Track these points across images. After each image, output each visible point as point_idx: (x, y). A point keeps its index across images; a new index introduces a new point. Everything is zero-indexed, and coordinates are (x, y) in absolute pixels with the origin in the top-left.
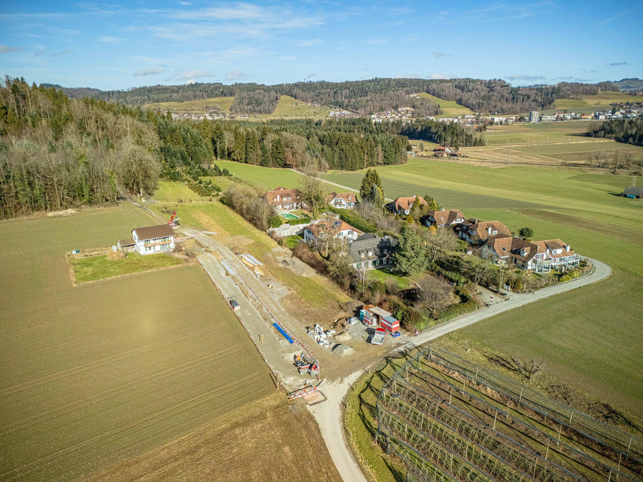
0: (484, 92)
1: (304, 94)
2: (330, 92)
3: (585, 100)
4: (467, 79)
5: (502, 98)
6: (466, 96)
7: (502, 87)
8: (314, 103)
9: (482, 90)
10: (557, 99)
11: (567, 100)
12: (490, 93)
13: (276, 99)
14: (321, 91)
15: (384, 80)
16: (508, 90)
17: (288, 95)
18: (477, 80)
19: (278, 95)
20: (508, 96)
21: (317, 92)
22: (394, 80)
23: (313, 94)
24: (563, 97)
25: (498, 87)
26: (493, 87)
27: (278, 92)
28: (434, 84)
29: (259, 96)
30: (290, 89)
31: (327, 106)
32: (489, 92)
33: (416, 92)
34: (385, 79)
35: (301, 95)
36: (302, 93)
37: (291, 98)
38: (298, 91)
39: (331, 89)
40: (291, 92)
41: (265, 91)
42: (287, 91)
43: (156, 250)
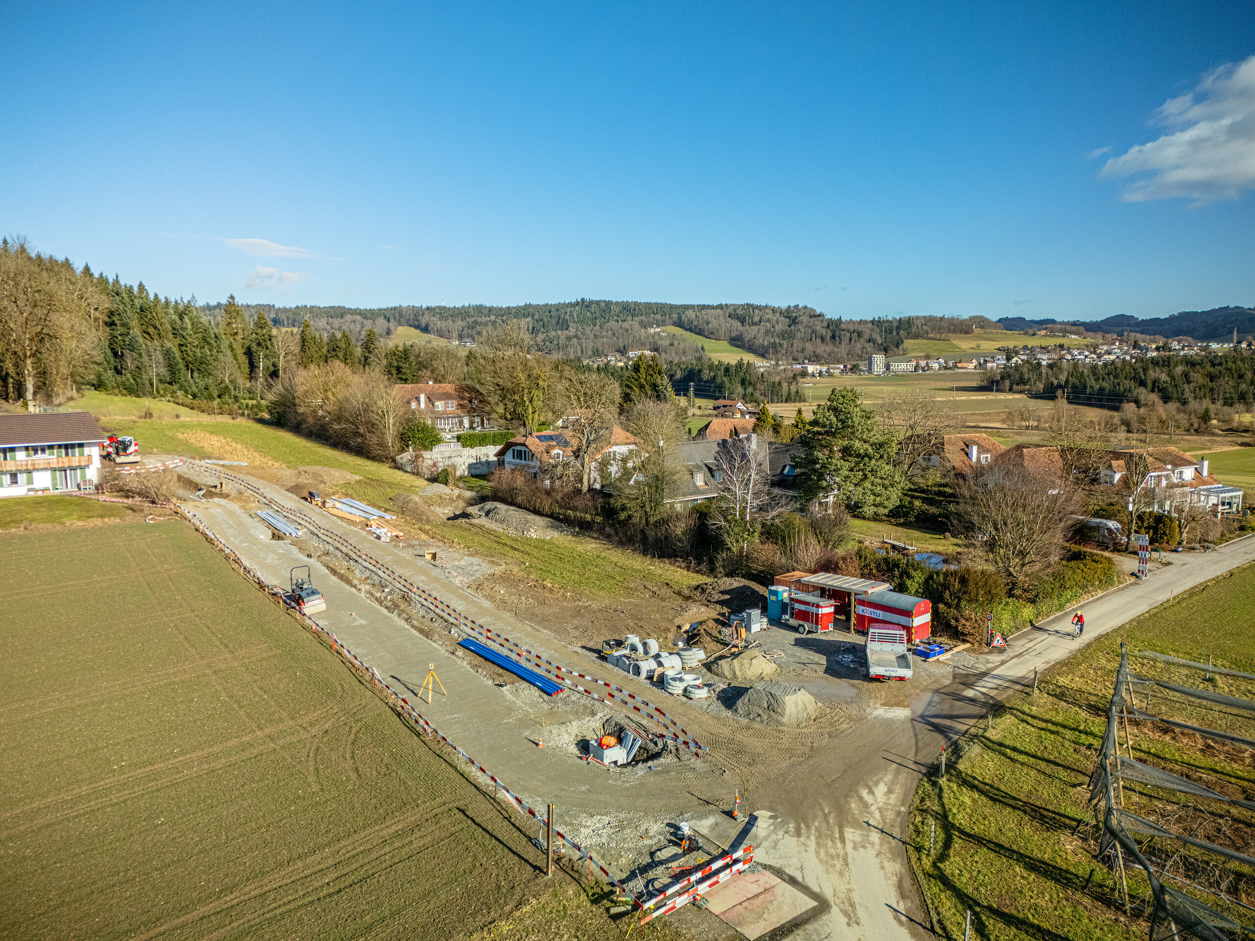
0: (782, 325)
1: (444, 324)
2: (495, 321)
3: (955, 342)
4: (748, 305)
5: (814, 335)
6: (750, 332)
7: (811, 317)
8: (464, 340)
9: (777, 322)
10: (907, 338)
11: (925, 341)
12: (793, 328)
13: (387, 333)
14: (479, 320)
15: (598, 303)
16: (822, 321)
17: (410, 326)
18: (766, 307)
19: (391, 325)
20: (824, 332)
21: (471, 320)
22: (617, 303)
23: (463, 323)
24: (916, 336)
25: (804, 317)
26: (796, 318)
27: (392, 320)
28: (691, 311)
29: (352, 326)
30: (415, 315)
32: (789, 326)
33: (658, 326)
34: (600, 301)
35: (438, 327)
36: (439, 323)
37: (418, 331)
38: (432, 318)
39: (497, 316)
40: (417, 320)
41: (365, 318)
42: (409, 320)
43: (36, 485)
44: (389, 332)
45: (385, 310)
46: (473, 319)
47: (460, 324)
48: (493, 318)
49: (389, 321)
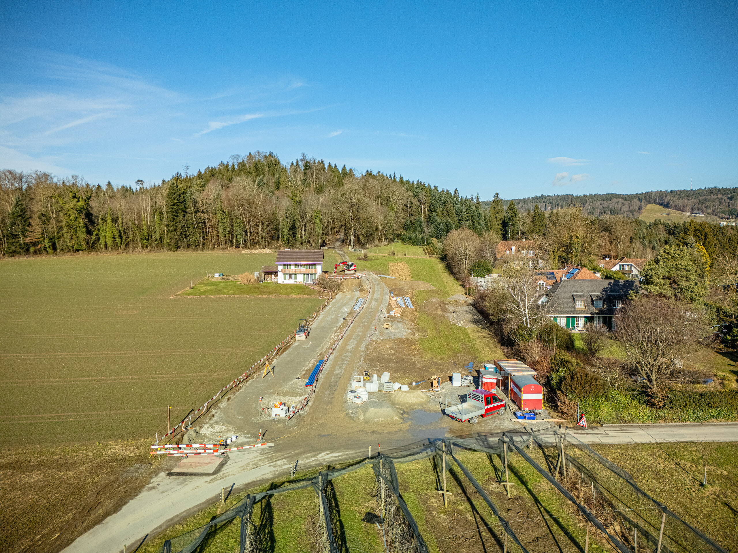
1: (681, 201)
2: (721, 199)
8: (695, 212)
13: (639, 209)
14: (709, 198)
17: (656, 204)
19: (642, 203)
21: (702, 198)
23: (696, 201)
27: (643, 201)
29: (616, 206)
30: (660, 197)
31: (716, 215)
35: (676, 204)
36: (677, 201)
37: (661, 207)
38: (672, 198)
39: (723, 195)
40: (662, 200)
41: (626, 200)
42: (656, 200)
43: (298, 280)
44: (640, 208)
45: (640, 194)
46: (704, 197)
47: (693, 201)
48: (720, 196)
49: (641, 201)
